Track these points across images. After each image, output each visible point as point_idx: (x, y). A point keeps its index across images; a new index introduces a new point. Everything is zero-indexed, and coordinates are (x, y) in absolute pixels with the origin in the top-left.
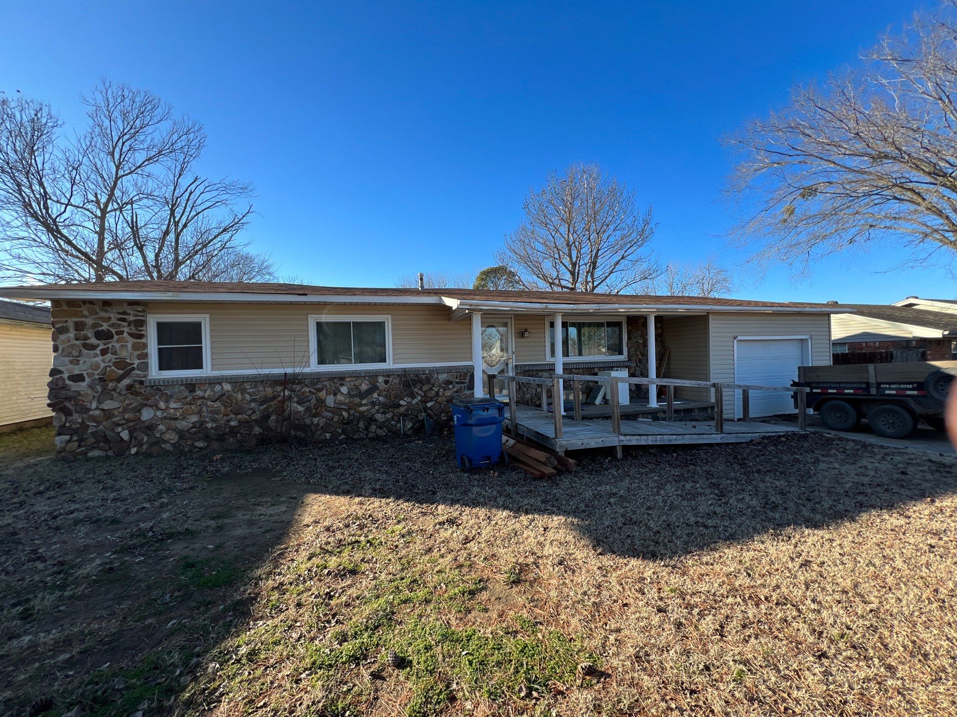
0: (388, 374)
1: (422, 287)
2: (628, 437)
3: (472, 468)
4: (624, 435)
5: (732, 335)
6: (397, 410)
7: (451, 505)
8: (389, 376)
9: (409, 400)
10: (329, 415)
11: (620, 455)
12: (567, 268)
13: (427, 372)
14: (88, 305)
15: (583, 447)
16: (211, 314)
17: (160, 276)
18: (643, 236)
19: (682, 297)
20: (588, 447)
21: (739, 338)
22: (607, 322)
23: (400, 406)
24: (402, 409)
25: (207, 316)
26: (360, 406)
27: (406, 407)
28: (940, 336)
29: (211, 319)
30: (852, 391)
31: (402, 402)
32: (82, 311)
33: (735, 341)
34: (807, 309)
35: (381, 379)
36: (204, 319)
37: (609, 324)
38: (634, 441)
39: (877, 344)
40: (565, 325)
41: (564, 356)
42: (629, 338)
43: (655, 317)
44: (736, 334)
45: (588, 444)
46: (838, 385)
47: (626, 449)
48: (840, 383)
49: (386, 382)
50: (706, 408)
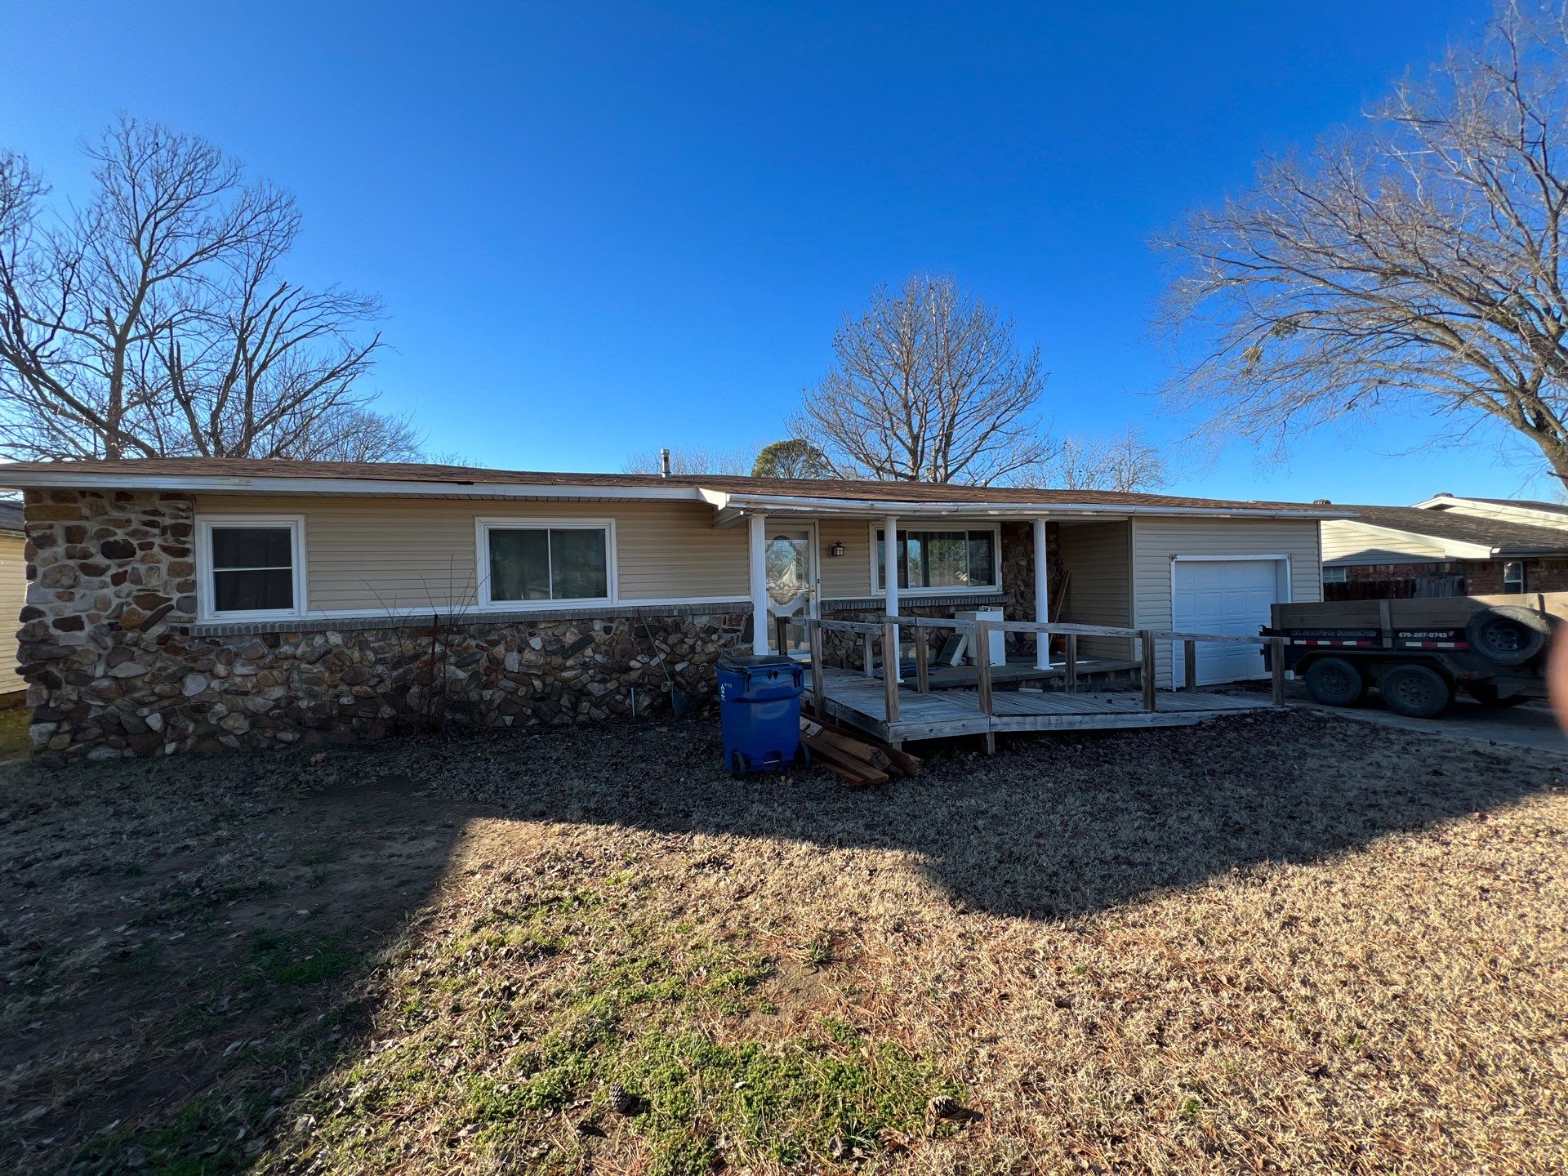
0: (609, 616)
1: (667, 472)
2: (1005, 719)
3: (749, 771)
4: (999, 716)
5: (1168, 553)
6: (626, 677)
7: (716, 835)
8: (611, 620)
9: (646, 659)
10: (511, 684)
11: (991, 748)
12: (904, 444)
13: (676, 613)
14: (89, 499)
15: (932, 736)
16: (307, 515)
17: (220, 450)
18: (1026, 394)
19: (1090, 492)
20: (941, 735)
21: (1179, 558)
22: (970, 533)
23: (629, 669)
24: (634, 675)
25: (301, 519)
26: (562, 671)
27: (639, 672)
28: (1487, 556)
29: (307, 524)
30: (1354, 643)
31: (633, 663)
32: (79, 508)
33: (1173, 563)
34: (1285, 512)
35: (598, 626)
36: (297, 526)
37: (974, 535)
38: (1014, 725)
39: (1392, 567)
40: (901, 536)
41: (900, 586)
42: (1005, 559)
43: (1047, 523)
44: (1174, 552)
45: (940, 731)
46: (1333, 634)
47: (1001, 737)
48: (1336, 630)
49: (607, 630)
50: (1128, 671)
